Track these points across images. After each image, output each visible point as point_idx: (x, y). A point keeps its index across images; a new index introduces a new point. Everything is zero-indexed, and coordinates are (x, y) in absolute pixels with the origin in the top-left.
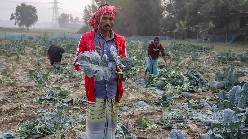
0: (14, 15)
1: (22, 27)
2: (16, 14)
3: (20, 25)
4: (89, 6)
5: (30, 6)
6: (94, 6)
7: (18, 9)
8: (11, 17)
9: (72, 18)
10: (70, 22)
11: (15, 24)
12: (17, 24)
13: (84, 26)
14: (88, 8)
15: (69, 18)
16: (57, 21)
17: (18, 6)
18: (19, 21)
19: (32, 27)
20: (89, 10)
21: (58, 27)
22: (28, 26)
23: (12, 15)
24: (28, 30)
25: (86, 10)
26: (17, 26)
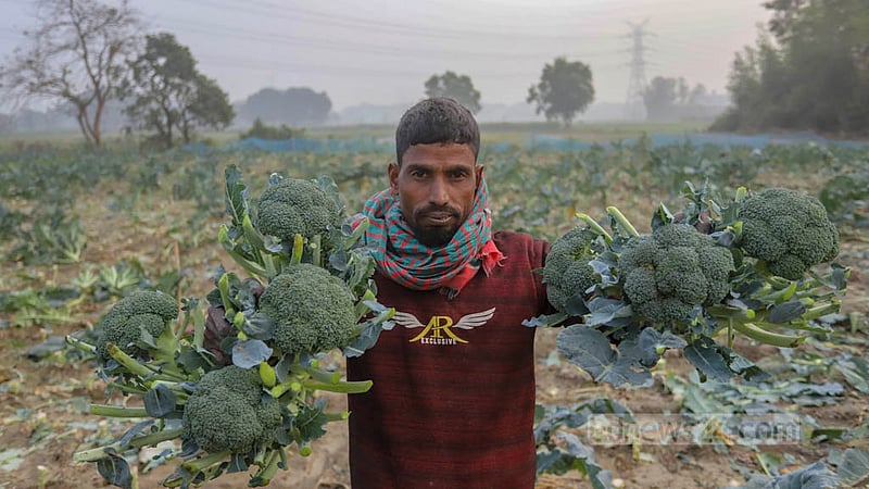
0: (537, 91)
1: (553, 119)
2: (542, 86)
3: (549, 113)
4: (748, 49)
5: (578, 64)
6: (766, 50)
7: (548, 73)
8: (527, 95)
9: (683, 89)
10: (678, 99)
11: (538, 111)
12: (543, 113)
13: (730, 110)
14: (744, 57)
15: (677, 89)
16: (640, 99)
17: (548, 66)
18: (548, 105)
19: (579, 118)
20: (747, 63)
21: (642, 115)
22: (568, 116)
23: (531, 91)
24: (568, 126)
25: (738, 64)
26: (542, 118)
